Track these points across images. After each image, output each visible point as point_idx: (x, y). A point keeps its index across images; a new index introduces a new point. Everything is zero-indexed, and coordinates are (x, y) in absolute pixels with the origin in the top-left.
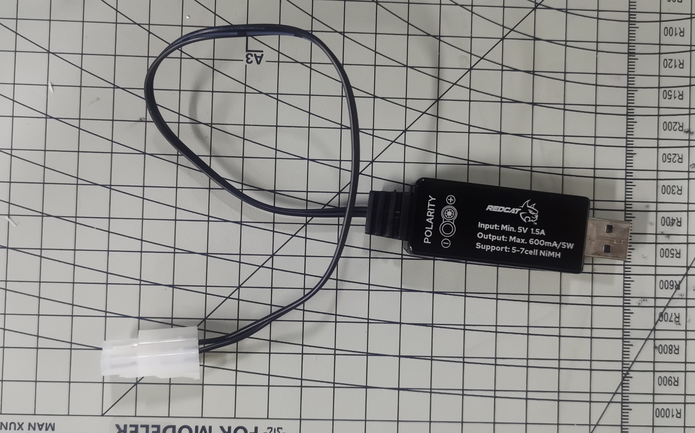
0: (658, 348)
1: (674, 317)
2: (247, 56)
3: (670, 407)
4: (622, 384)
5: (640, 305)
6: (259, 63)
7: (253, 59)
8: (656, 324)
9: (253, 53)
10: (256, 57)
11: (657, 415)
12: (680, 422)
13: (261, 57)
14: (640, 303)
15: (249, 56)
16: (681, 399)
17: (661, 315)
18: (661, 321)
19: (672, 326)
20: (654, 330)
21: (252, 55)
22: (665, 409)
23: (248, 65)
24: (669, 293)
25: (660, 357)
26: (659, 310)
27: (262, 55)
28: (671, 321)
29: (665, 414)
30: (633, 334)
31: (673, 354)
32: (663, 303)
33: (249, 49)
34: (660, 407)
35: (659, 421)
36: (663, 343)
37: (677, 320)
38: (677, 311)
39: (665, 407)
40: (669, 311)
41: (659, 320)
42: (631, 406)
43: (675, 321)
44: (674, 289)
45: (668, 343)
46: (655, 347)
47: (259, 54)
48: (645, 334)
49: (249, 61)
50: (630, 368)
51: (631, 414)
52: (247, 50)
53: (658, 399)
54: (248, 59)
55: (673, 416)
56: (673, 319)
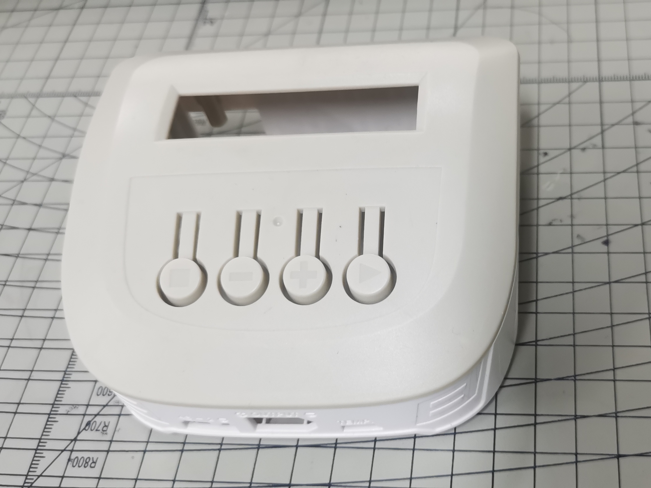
0: (73, 461)
1: (103, 425)
5: (69, 413)
8: (79, 433)
14: (70, 410)
17: (88, 424)
18: (86, 430)
19: (98, 436)
20: (75, 440)
24: (103, 400)
25: (71, 471)
26: (87, 419)
28: (97, 430)
30: (49, 445)
31: (89, 468)
32: (95, 410)
36: (80, 455)
37: (105, 429)
38: (107, 419)
40: (98, 419)
41: (84, 429)
43: (103, 431)
44: (112, 396)
45: (86, 455)
46: (69, 460)
48: (62, 445)
50: (32, 483)
56: (100, 428)
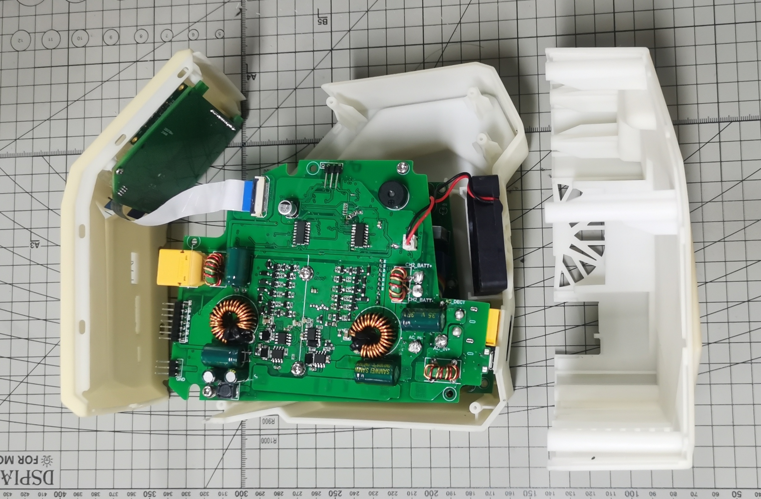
2: (31, 244)
3: (270, 437)
4: (241, 424)
6: (37, 247)
7: (34, 245)
9: (34, 242)
10: (36, 244)
11: (263, 442)
12: (276, 446)
13: (38, 244)
15: (32, 244)
16: (276, 432)
21: (34, 243)
22: (267, 438)
23: (32, 249)
27: (39, 243)
29: (267, 441)
33: (32, 240)
34: (264, 437)
35: (263, 446)
39: (267, 437)
42: (247, 437)
47: (37, 242)
49: (32, 247)
51: (247, 441)
52: (31, 241)
53: (263, 432)
54: (32, 245)
55: (272, 442)
